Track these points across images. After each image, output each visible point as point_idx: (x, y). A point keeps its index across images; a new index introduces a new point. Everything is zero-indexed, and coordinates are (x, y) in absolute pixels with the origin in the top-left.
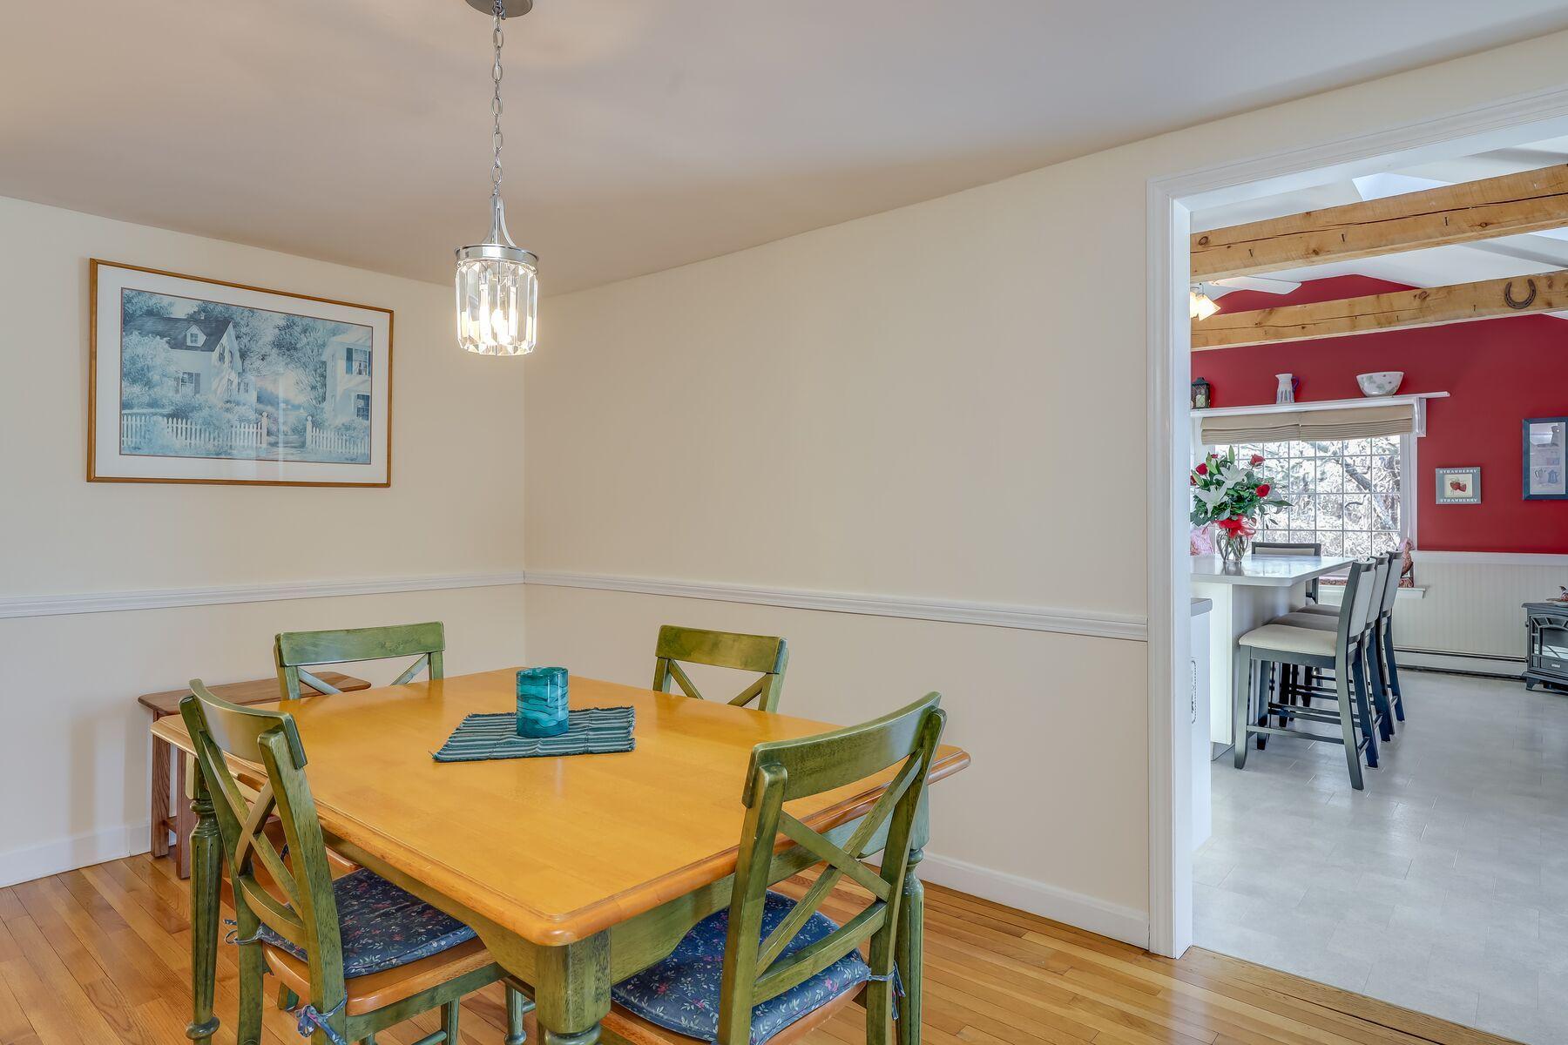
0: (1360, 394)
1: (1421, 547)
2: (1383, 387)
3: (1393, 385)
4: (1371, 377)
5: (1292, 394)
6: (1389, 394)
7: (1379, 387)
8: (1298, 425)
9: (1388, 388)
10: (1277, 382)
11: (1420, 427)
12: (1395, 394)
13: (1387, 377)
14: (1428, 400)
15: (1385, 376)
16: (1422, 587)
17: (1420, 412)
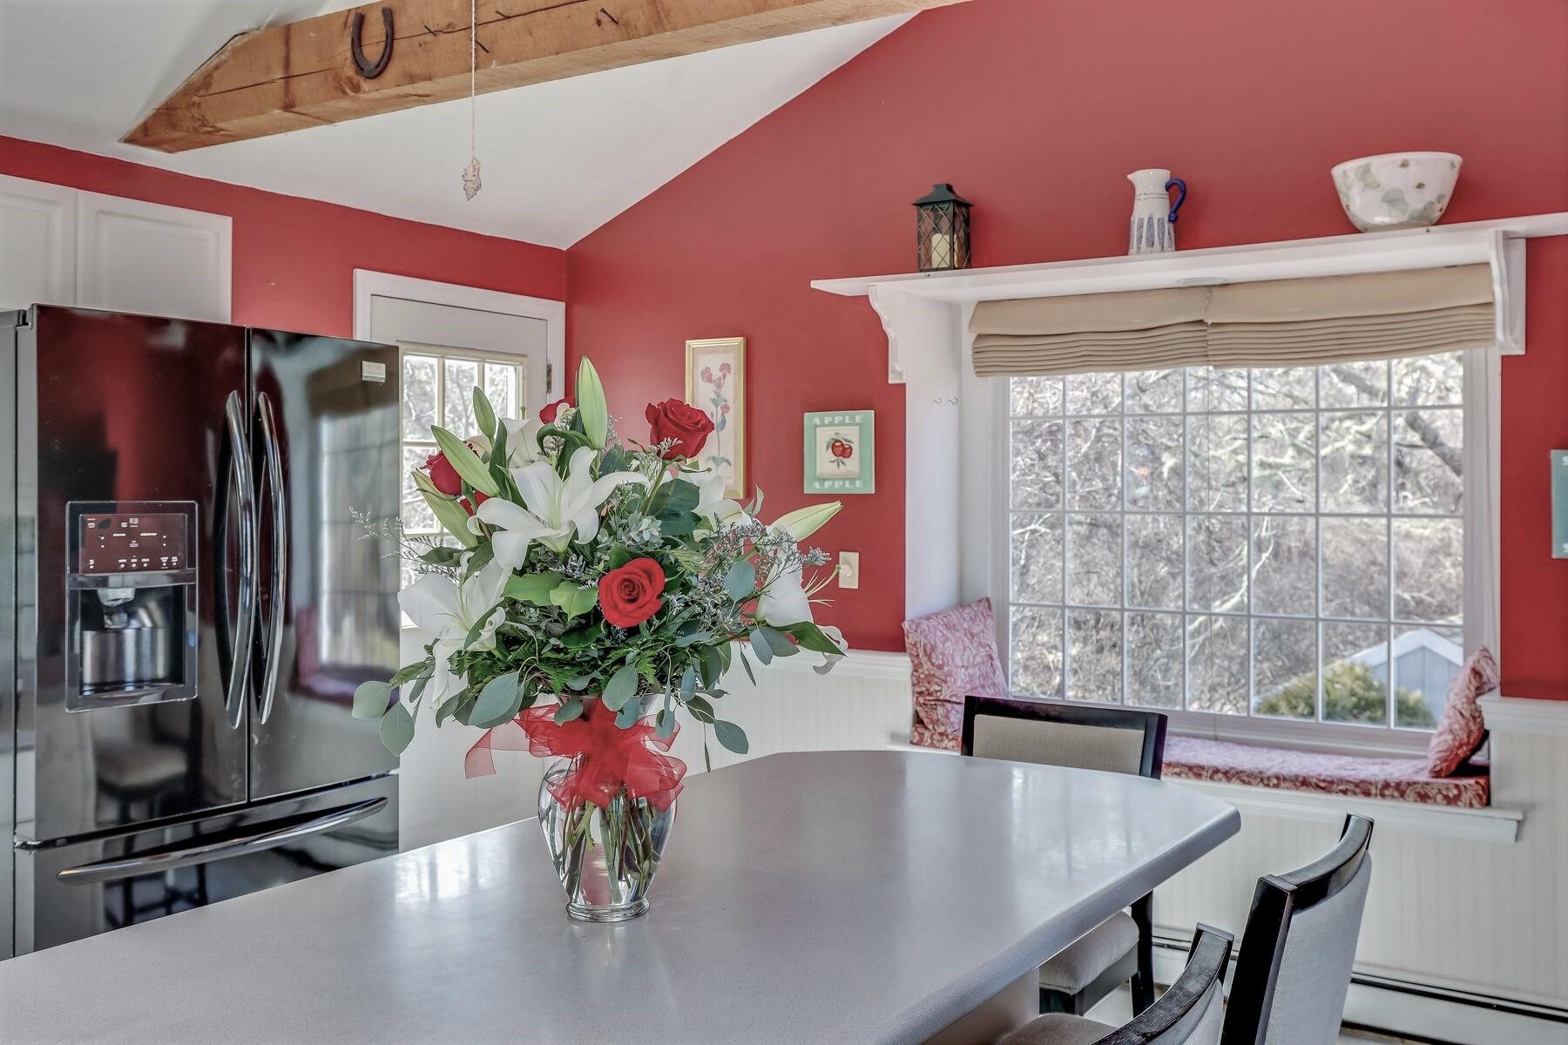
0: (1338, 222)
1: (1513, 687)
2: (1402, 200)
3: (1429, 195)
4: (1367, 170)
5: (1168, 227)
6: (1422, 221)
7: (1392, 200)
8: (1201, 322)
9: (1416, 202)
10: (1130, 192)
11: (1509, 327)
12: (1439, 222)
13: (1412, 168)
14: (1535, 245)
15: (1404, 165)
16: (1513, 806)
17: (1508, 280)
